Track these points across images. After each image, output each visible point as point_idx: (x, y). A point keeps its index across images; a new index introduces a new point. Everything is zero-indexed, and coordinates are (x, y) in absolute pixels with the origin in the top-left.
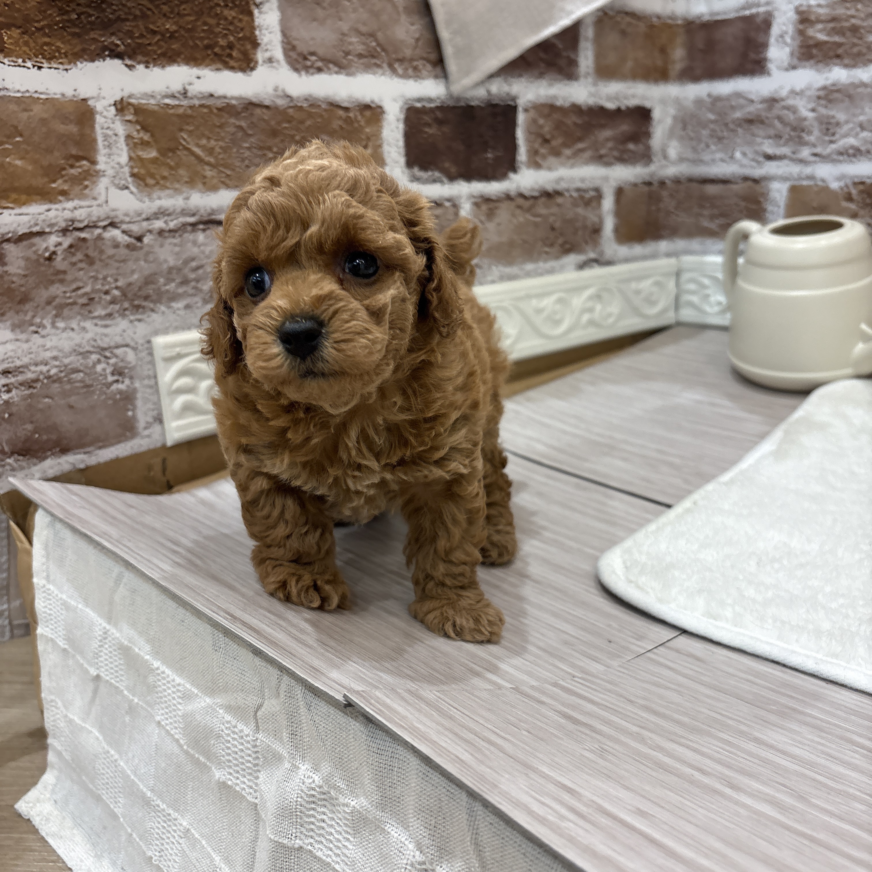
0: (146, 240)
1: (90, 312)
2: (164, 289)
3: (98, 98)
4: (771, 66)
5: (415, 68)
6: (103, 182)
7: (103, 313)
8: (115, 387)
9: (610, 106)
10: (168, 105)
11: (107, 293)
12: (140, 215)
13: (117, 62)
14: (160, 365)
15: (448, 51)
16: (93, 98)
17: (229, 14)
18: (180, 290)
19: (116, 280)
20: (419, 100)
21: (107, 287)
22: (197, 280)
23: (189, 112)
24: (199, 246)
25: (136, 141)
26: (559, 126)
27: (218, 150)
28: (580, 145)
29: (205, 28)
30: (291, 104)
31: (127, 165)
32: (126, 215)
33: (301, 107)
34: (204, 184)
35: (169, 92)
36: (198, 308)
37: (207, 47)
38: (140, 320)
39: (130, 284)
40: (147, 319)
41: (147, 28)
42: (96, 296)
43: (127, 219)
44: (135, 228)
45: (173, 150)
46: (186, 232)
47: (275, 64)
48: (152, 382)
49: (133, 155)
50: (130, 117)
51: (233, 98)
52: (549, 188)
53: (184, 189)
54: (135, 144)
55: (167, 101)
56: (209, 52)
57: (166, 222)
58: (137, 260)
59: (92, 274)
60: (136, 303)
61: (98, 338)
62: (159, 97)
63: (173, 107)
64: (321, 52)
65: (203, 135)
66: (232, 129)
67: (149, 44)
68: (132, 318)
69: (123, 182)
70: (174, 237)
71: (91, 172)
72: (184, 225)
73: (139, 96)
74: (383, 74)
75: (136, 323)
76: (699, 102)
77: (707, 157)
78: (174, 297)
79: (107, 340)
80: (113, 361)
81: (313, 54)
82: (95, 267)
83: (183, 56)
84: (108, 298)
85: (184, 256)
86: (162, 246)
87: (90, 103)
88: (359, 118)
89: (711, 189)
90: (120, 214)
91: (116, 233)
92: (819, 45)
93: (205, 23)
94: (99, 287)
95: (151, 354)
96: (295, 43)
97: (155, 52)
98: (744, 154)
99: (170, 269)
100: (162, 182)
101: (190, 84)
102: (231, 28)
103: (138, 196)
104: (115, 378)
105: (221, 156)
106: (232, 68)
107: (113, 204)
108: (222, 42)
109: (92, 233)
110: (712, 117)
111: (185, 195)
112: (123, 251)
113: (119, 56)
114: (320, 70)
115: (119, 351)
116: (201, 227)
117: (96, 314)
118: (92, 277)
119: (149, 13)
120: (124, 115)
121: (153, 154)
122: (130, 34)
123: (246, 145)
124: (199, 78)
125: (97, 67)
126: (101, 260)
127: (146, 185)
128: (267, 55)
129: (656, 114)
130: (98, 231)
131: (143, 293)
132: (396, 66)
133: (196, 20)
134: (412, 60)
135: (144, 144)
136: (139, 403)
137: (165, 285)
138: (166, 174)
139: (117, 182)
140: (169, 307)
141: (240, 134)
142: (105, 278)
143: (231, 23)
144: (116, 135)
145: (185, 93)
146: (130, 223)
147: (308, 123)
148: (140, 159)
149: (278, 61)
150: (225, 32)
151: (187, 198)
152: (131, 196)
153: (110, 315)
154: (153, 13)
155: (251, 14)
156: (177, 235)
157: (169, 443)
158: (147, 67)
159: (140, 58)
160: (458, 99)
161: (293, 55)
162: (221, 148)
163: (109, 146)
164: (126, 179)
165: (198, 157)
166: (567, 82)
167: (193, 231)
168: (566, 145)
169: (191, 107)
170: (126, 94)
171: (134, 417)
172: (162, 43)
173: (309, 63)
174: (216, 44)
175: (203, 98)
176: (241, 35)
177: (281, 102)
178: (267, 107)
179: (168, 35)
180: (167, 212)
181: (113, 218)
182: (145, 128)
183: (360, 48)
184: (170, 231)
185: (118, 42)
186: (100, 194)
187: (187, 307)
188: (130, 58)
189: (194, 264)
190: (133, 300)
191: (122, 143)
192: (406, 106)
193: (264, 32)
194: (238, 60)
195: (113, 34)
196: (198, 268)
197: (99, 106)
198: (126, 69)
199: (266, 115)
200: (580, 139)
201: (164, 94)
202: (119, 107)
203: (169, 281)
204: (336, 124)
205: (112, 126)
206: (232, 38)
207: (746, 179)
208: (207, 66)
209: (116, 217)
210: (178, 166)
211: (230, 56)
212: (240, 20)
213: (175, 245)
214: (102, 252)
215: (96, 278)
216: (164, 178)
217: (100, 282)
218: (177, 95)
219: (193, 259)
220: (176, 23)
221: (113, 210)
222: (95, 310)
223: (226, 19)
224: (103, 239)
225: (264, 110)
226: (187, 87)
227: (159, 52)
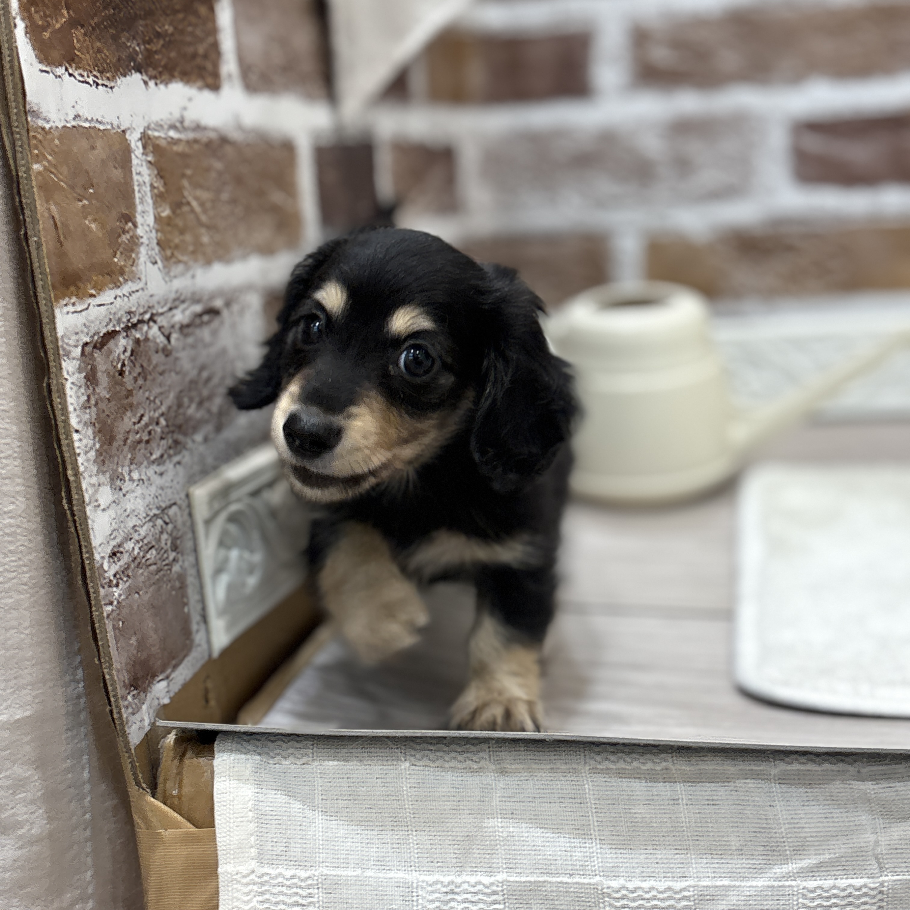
0: (173, 340)
1: (151, 453)
2: (188, 413)
3: (131, 129)
6: (142, 254)
7: (158, 454)
8: (175, 568)
10: (172, 139)
11: (157, 423)
12: (166, 302)
13: (139, 77)
16: (129, 129)
17: (203, 10)
18: (199, 415)
19: (161, 403)
21: (157, 414)
22: (209, 399)
24: (207, 348)
25: (156, 192)
27: (209, 204)
30: (246, 140)
31: (154, 228)
32: (159, 303)
34: (203, 255)
35: (172, 119)
36: (212, 440)
37: (193, 57)
38: (179, 463)
39: (170, 408)
40: (183, 461)
41: (153, 29)
42: (152, 428)
43: (160, 309)
44: (165, 323)
45: (180, 205)
46: (196, 326)
47: (233, 83)
48: (194, 558)
49: (156, 213)
50: (150, 157)
51: (212, 130)
53: (191, 263)
54: (156, 197)
55: (172, 134)
56: (194, 64)
57: (183, 312)
58: (170, 370)
59: (147, 394)
60: (175, 436)
61: (158, 493)
62: (166, 127)
63: (177, 142)
65: (198, 185)
66: (214, 175)
67: (156, 52)
68: (175, 459)
69: (153, 254)
70: (190, 335)
71: (135, 239)
72: (195, 316)
73: (153, 126)
75: (178, 468)
78: (196, 427)
79: (163, 495)
80: (169, 528)
82: (148, 383)
83: (178, 70)
84: (159, 430)
85: (198, 364)
86: (184, 348)
87: (127, 136)
90: (155, 301)
91: (155, 330)
94: (152, 414)
97: (160, 63)
99: (191, 384)
100: (176, 253)
101: (185, 109)
103: (163, 273)
104: (173, 554)
105: (212, 213)
106: (209, 87)
107: (150, 287)
108: (201, 49)
109: (142, 331)
111: (191, 271)
112: (161, 358)
113: (139, 68)
115: (172, 513)
116: (206, 318)
117: (154, 456)
118: (147, 399)
120: (147, 154)
121: (167, 211)
122: (143, 37)
124: (190, 100)
126: (150, 373)
127: (166, 258)
128: (227, 69)
130: (145, 328)
131: (178, 421)
133: (184, 19)
135: (161, 197)
136: (189, 592)
137: (189, 406)
138: (178, 240)
139: (150, 253)
140: (193, 441)
141: (220, 182)
142: (155, 400)
144: (145, 183)
145: (182, 122)
146: (162, 314)
148: (161, 220)
149: (234, 78)
150: (202, 36)
151: (194, 276)
152: (159, 275)
153: (162, 458)
154: (157, 8)
155: (213, 11)
156: (192, 331)
158: (156, 84)
162: (211, 201)
163: (142, 200)
164: (155, 250)
165: (196, 215)
167: (201, 325)
169: (188, 143)
170: (145, 123)
171: (189, 616)
172: (164, 50)
174: (197, 52)
175: (194, 129)
176: (210, 41)
177: (239, 137)
178: (232, 144)
179: (168, 39)
180: (183, 297)
181: (152, 307)
182: (160, 173)
184: (187, 326)
185: (138, 49)
186: (142, 271)
188: (146, 71)
189: (205, 375)
190: (172, 433)
191: (149, 195)
193: (223, 36)
194: (211, 76)
195: (134, 37)
196: (208, 379)
197: (133, 141)
198: (143, 87)
199: (231, 153)
201: (169, 123)
202: (144, 141)
203: (191, 401)
205: (141, 170)
208: (194, 83)
209: (154, 306)
210: (185, 228)
211: (206, 69)
212: (208, 20)
213: (191, 346)
214: (149, 360)
215: (150, 401)
217: (152, 406)
218: (178, 125)
219: (204, 367)
220: (172, 22)
221: (151, 296)
222: (153, 450)
223: (201, 18)
224: (149, 340)
227: (163, 63)
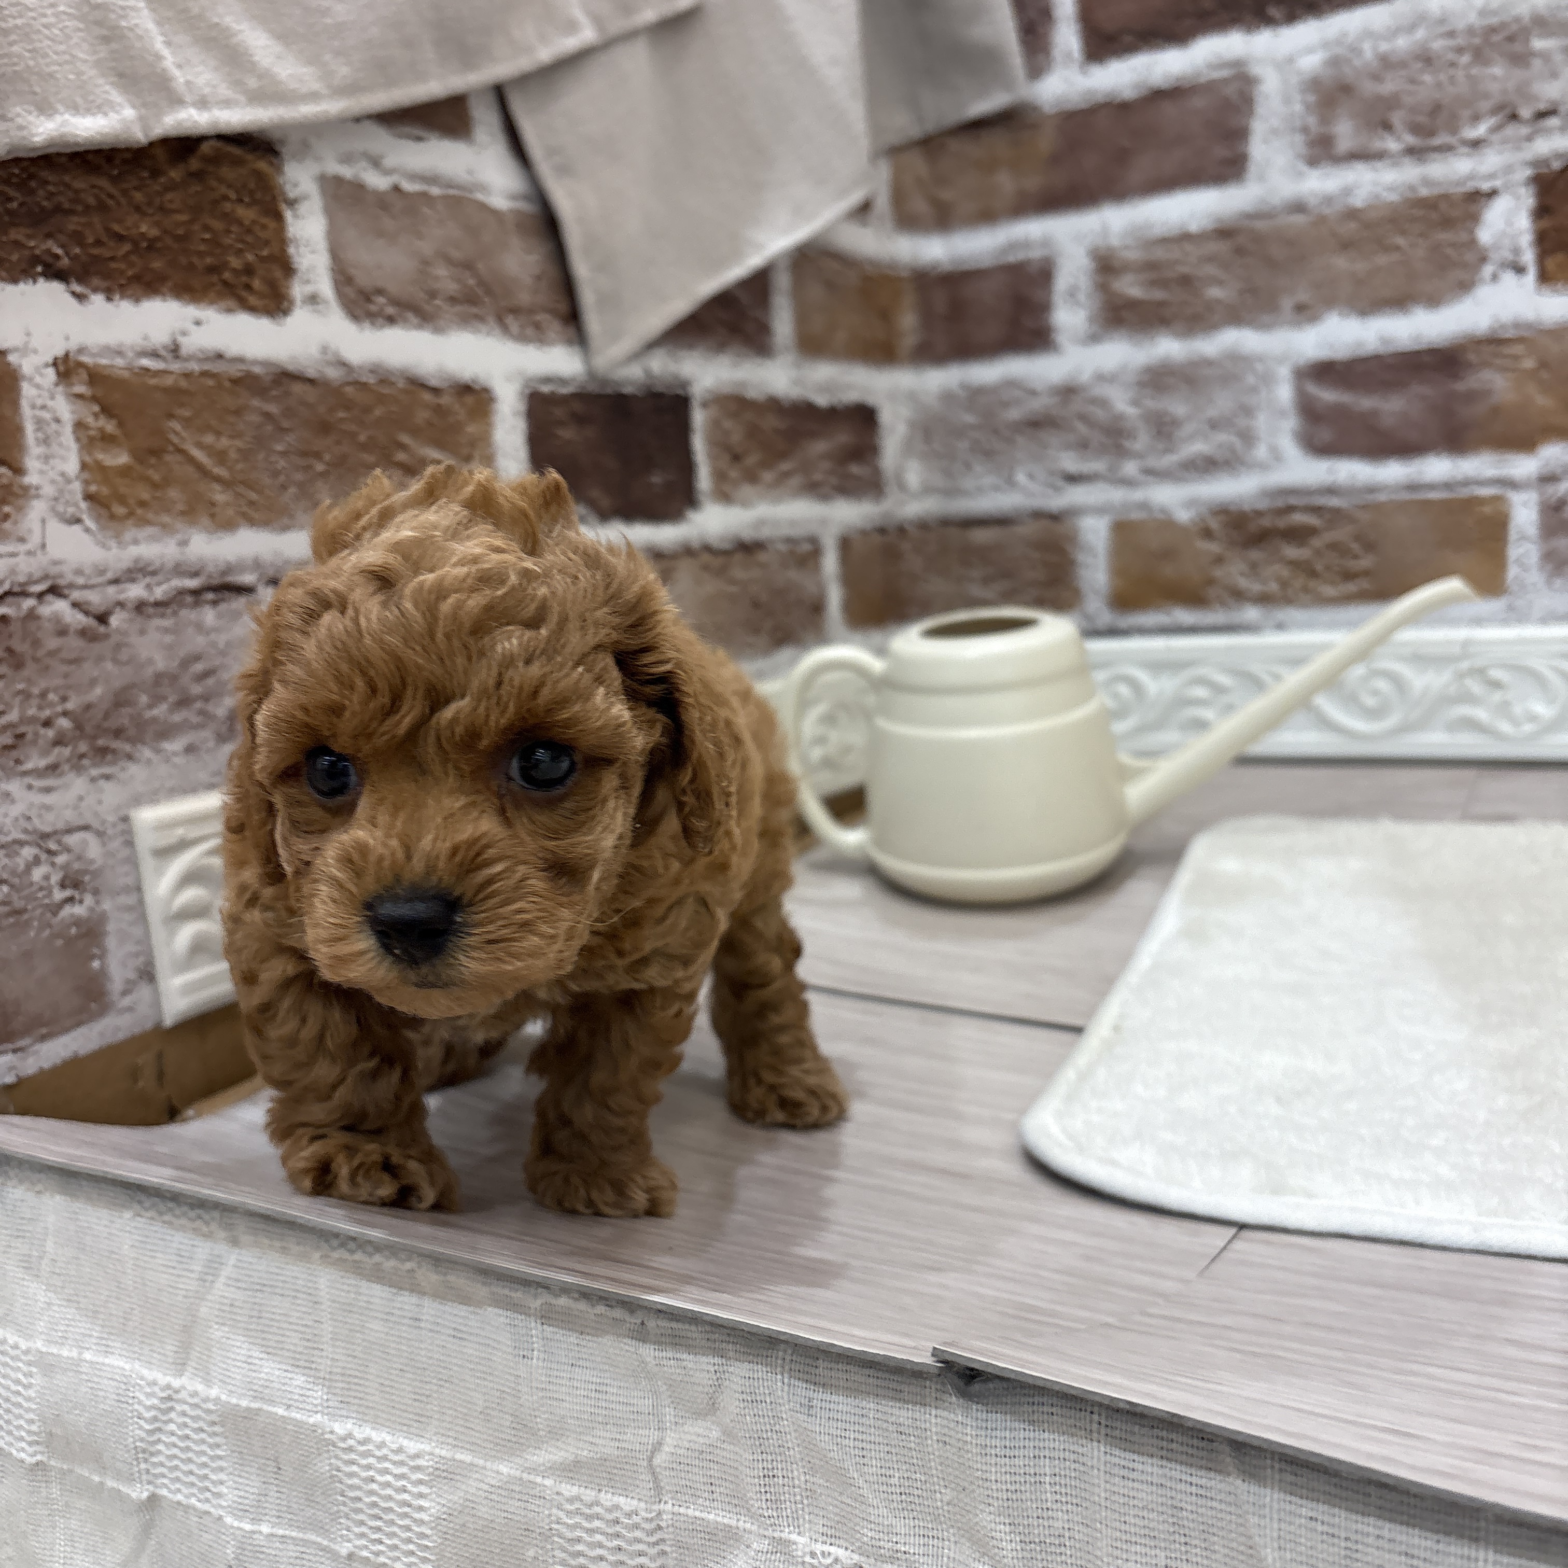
0: (115, 621)
1: (18, 762)
2: (149, 714)
3: (25, 350)
4: (1062, 338)
5: (538, 326)
6: (37, 509)
7: (42, 763)
8: (68, 911)
9: (822, 401)
10: (147, 370)
11: (47, 723)
12: (102, 572)
13: (57, 287)
14: (147, 864)
15: (588, 297)
16: (16, 350)
17: (246, 214)
18: (177, 718)
19: (64, 699)
20: (547, 380)
21: (47, 713)
22: (206, 698)
23: (183, 384)
24: (208, 633)
25: (92, 433)
26: (753, 432)
27: (233, 455)
28: (785, 466)
29: (207, 236)
30: (350, 379)
31: (77, 478)
32: (79, 572)
33: (365, 384)
34: (213, 516)
35: (149, 345)
36: (208, 751)
37: (212, 270)
38: (107, 777)
39: (88, 707)
40: (122, 775)
41: (108, 230)
42: (27, 729)
43: (81, 581)
44: (94, 598)
45: (157, 453)
46: (182, 605)
47: (320, 307)
48: (131, 900)
49: (88, 459)
50: (80, 389)
51: (255, 362)
52: (748, 535)
53: (179, 525)
54: (91, 439)
55: (146, 362)
56: (215, 279)
57: (149, 587)
58: (100, 659)
59: (20, 686)
60: (101, 742)
61: (33, 813)
62: (130, 354)
63: (157, 373)
64: (393, 288)
65: (207, 428)
66: (254, 418)
67: (112, 259)
68: (94, 772)
69: (71, 510)
70: (163, 616)
71: (16, 489)
72: (182, 592)
73: (95, 351)
74: (488, 334)
75: (102, 783)
76: (948, 397)
77: (968, 483)
78: (166, 732)
79: (50, 817)
80: (61, 859)
81: (380, 292)
82: (26, 672)
83: (170, 284)
84: (50, 733)
85: (182, 653)
86: (142, 632)
87: (12, 358)
88: (457, 407)
89: (980, 536)
90: (67, 570)
91: (60, 606)
92: (1133, 305)
93: (207, 228)
94: (31, 712)
95: (130, 844)
96: (353, 272)
97: (122, 272)
98: (1031, 476)
99: (159, 678)
100: (139, 511)
101: (184, 334)
102: (249, 239)
103: (99, 536)
104: (68, 893)
105: (240, 466)
106: (252, 309)
107: (55, 551)
108: (235, 262)
109: (19, 607)
110: (970, 418)
111: (179, 536)
112: (75, 643)
113: (60, 275)
114: (391, 320)
115: (72, 840)
116: (210, 596)
117: (29, 766)
118: (20, 692)
119: (111, 202)
120: (71, 385)
121: (122, 459)
122: (78, 237)
123: (279, 448)
124: (198, 323)
125: (23, 294)
126: (36, 660)
127: (112, 517)
128: (309, 289)
129: (886, 416)
130: (29, 603)
131: (112, 723)
132: (510, 320)
133: (192, 221)
134: (531, 311)
135: (106, 439)
136: (111, 942)
137: (150, 706)
138: (145, 496)
139: (61, 508)
140: (158, 751)
141: (269, 428)
142: (43, 695)
143: (249, 231)
144: (58, 421)
145: (175, 350)
146: (85, 587)
147: (378, 412)
148: (101, 468)
149: (326, 302)
150: (240, 246)
151: (184, 543)
152: (86, 538)
153: (53, 768)
154: (118, 204)
155: (278, 217)
156: (169, 611)
157: (169, 1021)
158: (109, 299)
159: (96, 281)
160: (604, 382)
161: (349, 291)
162: (239, 450)
163: (46, 441)
164: (76, 505)
165: (199, 467)
166: (759, 360)
167: (197, 604)
168: (766, 464)
169: (187, 375)
170: (73, 345)
171: (103, 973)
172: (133, 258)
173: (373, 308)
174: (225, 265)
175: (207, 359)
176: (265, 253)
177: (333, 374)
178: (311, 381)
179: (145, 244)
180: (151, 569)
181: (54, 578)
182: (107, 410)
183: (452, 287)
184: (157, 604)
185: (59, 251)
186: (30, 531)
187: (190, 749)
188: (81, 280)
189: (199, 667)
190: (94, 738)
191: (68, 436)
192: (527, 391)
193: (302, 249)
194: (261, 295)
195: (49, 236)
196: (207, 674)
197: (26, 365)
198: (73, 301)
199: (311, 394)
200: (783, 455)
201: (139, 349)
202: (62, 368)
203: (157, 699)
204: (422, 416)
205: (50, 403)
206: (250, 257)
207: (1038, 515)
208: (212, 303)
209: (61, 576)
210: (167, 482)
211: (248, 287)
212: (264, 227)
213: (166, 631)
214: (36, 643)
215: (26, 695)
216: (143, 504)
217: (35, 702)
218: (163, 353)
219: (197, 658)
220: (157, 224)
221: (56, 563)
222: (28, 757)
223: (240, 223)
224: (38, 618)
225: (307, 388)
226: (181, 340)
227: (130, 273)
